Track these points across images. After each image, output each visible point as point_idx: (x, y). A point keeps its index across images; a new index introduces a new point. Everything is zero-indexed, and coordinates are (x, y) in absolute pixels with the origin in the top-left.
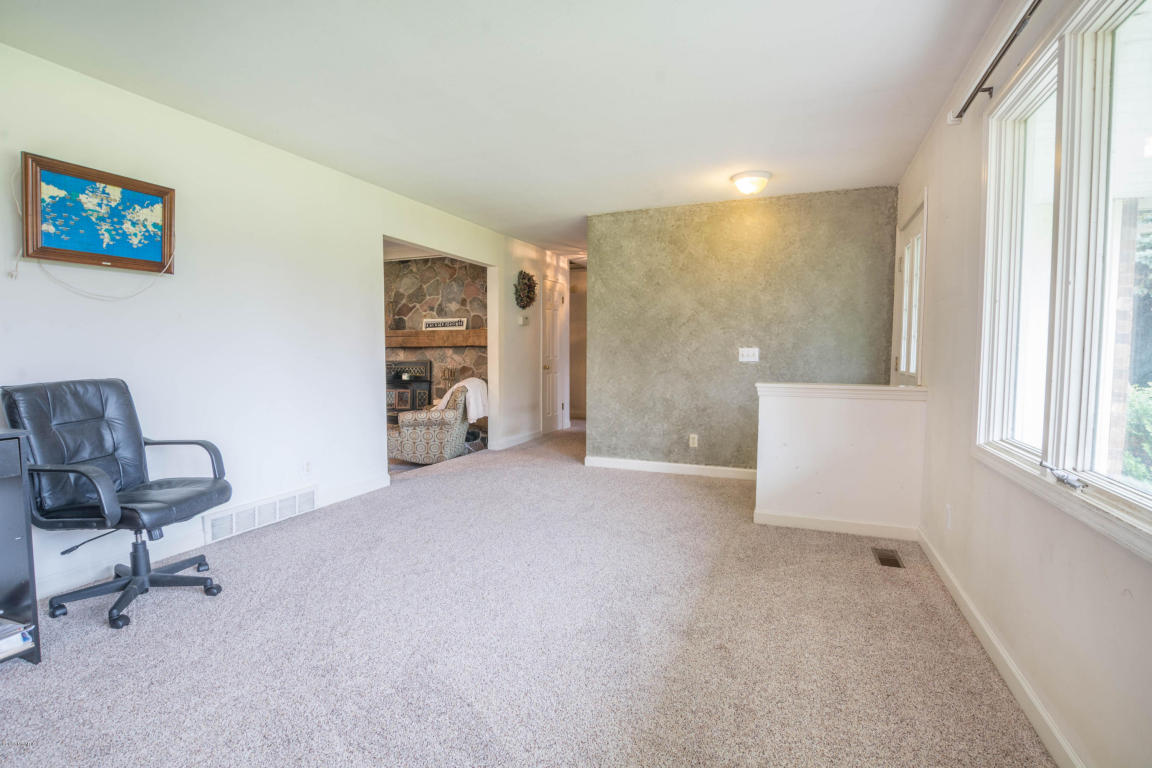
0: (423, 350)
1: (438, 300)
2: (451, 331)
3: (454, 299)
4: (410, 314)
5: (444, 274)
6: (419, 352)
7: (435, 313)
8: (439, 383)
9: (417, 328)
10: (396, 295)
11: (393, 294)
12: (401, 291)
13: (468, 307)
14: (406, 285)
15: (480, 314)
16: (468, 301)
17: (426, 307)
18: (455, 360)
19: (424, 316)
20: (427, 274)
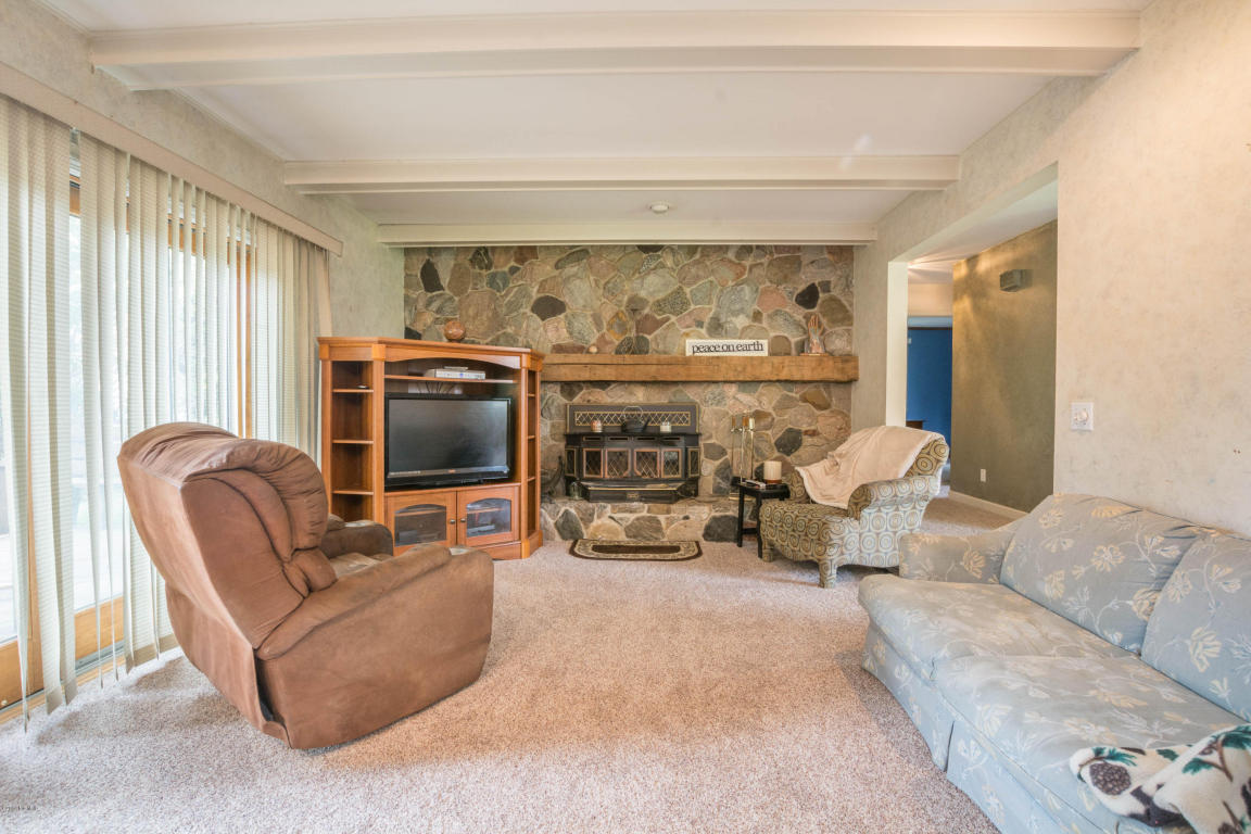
0: (680, 387)
1: (710, 309)
2: (752, 358)
3: (742, 311)
4: (657, 332)
5: (727, 274)
6: (673, 389)
7: (703, 331)
8: (710, 437)
9: (675, 352)
10: (632, 300)
11: (626, 298)
12: (643, 294)
13: (765, 324)
14: (652, 286)
15: (786, 335)
16: (765, 315)
17: (689, 321)
18: (741, 401)
19: (687, 335)
20: (693, 270)
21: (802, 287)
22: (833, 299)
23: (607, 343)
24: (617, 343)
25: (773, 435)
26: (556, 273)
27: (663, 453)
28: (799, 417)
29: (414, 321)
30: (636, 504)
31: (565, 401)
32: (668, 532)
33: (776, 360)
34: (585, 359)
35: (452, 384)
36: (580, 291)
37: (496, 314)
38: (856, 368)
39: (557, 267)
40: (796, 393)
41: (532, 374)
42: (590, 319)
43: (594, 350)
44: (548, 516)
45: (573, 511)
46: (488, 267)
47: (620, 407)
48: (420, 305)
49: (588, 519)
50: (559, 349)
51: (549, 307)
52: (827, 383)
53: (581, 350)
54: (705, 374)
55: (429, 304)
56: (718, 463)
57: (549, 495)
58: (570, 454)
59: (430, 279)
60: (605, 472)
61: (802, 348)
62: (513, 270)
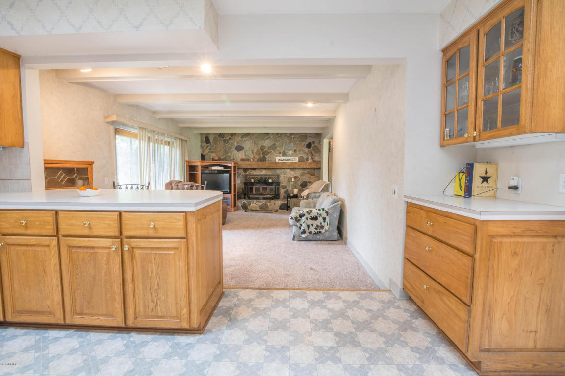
0: (275, 170)
1: (283, 149)
2: (293, 162)
3: (291, 149)
4: (269, 155)
5: (287, 139)
6: (273, 170)
7: (281, 155)
8: (283, 183)
9: (273, 161)
10: (261, 147)
11: (260, 146)
12: (265, 145)
13: (297, 153)
14: (267, 143)
15: (303, 156)
16: (297, 151)
17: (277, 152)
18: (291, 174)
19: (276, 156)
20: (278, 139)
21: (307, 143)
22: (316, 146)
23: (255, 158)
24: (258, 158)
25: (299, 183)
26: (241, 139)
27: (269, 187)
28: (306, 178)
29: (203, 152)
30: (262, 200)
31: (244, 173)
32: (270, 207)
33: (299, 163)
34: (249, 162)
35: (215, 170)
36: (248, 145)
37: (225, 150)
38: (321, 165)
39: (242, 137)
40: (306, 172)
41: (235, 167)
42: (250, 152)
43: (252, 160)
44: (239, 203)
45: (246, 202)
46: (223, 138)
47: (259, 175)
48: (205, 148)
49: (250, 204)
50: (242, 160)
51: (239, 149)
52: (314, 169)
53: (248, 160)
54: (281, 166)
55: (207, 147)
56: (285, 190)
57: (240, 198)
58: (245, 187)
59: (207, 140)
60: (254, 192)
61: (307, 159)
62: (230, 138)
